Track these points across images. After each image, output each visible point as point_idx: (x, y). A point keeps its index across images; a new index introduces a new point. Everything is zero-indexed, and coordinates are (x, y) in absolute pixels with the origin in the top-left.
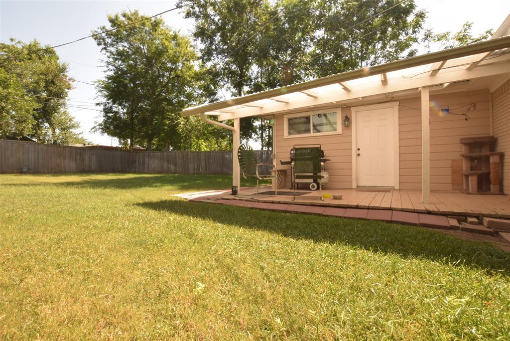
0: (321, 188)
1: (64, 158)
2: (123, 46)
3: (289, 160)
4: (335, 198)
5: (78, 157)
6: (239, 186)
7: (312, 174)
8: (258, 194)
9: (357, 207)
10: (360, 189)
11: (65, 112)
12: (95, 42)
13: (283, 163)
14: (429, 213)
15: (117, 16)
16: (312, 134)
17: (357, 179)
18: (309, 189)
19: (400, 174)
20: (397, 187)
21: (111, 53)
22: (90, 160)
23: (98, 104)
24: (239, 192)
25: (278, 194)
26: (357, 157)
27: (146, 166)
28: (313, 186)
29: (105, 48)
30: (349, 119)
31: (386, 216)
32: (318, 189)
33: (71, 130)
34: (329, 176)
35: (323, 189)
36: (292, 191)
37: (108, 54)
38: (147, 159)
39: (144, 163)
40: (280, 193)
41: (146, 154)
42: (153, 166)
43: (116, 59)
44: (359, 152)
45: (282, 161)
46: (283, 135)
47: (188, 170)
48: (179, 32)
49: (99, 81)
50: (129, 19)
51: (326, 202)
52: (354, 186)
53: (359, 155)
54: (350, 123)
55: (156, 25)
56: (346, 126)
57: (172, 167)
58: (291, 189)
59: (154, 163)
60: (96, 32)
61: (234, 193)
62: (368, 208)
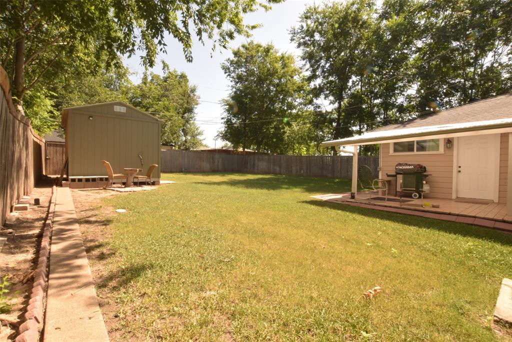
0: (422, 197)
1: (203, 161)
2: (242, 71)
3: (395, 174)
4: (433, 207)
5: (211, 160)
6: (356, 192)
7: (414, 189)
8: (371, 199)
9: (449, 214)
10: (459, 200)
11: (193, 123)
12: (223, 71)
13: (388, 176)
14: (504, 221)
15: (239, 49)
16: (415, 152)
17: (457, 191)
18: (412, 197)
19: (499, 189)
20: (496, 201)
21: (233, 77)
22: (218, 162)
23: (222, 118)
24: (356, 196)
25: (387, 200)
26: (457, 173)
27: (256, 168)
28: (415, 196)
29: (229, 75)
30: (451, 142)
31: (470, 221)
32: (420, 197)
33: (198, 137)
34: (430, 187)
35: (424, 198)
36: (397, 198)
37: (231, 79)
38: (256, 162)
39: (254, 164)
40: (389, 200)
41: (256, 157)
42: (261, 167)
43: (237, 83)
44: (460, 169)
45: (388, 174)
46: (389, 153)
47: (291, 171)
48: (285, 53)
49: (223, 100)
50: (247, 49)
51: (426, 209)
52: (454, 197)
53: (460, 171)
54: (452, 145)
55: (267, 50)
56: (447, 148)
57: (277, 168)
58: (396, 196)
59: (263, 165)
60: (223, 63)
61: (353, 197)
62: (458, 215)
